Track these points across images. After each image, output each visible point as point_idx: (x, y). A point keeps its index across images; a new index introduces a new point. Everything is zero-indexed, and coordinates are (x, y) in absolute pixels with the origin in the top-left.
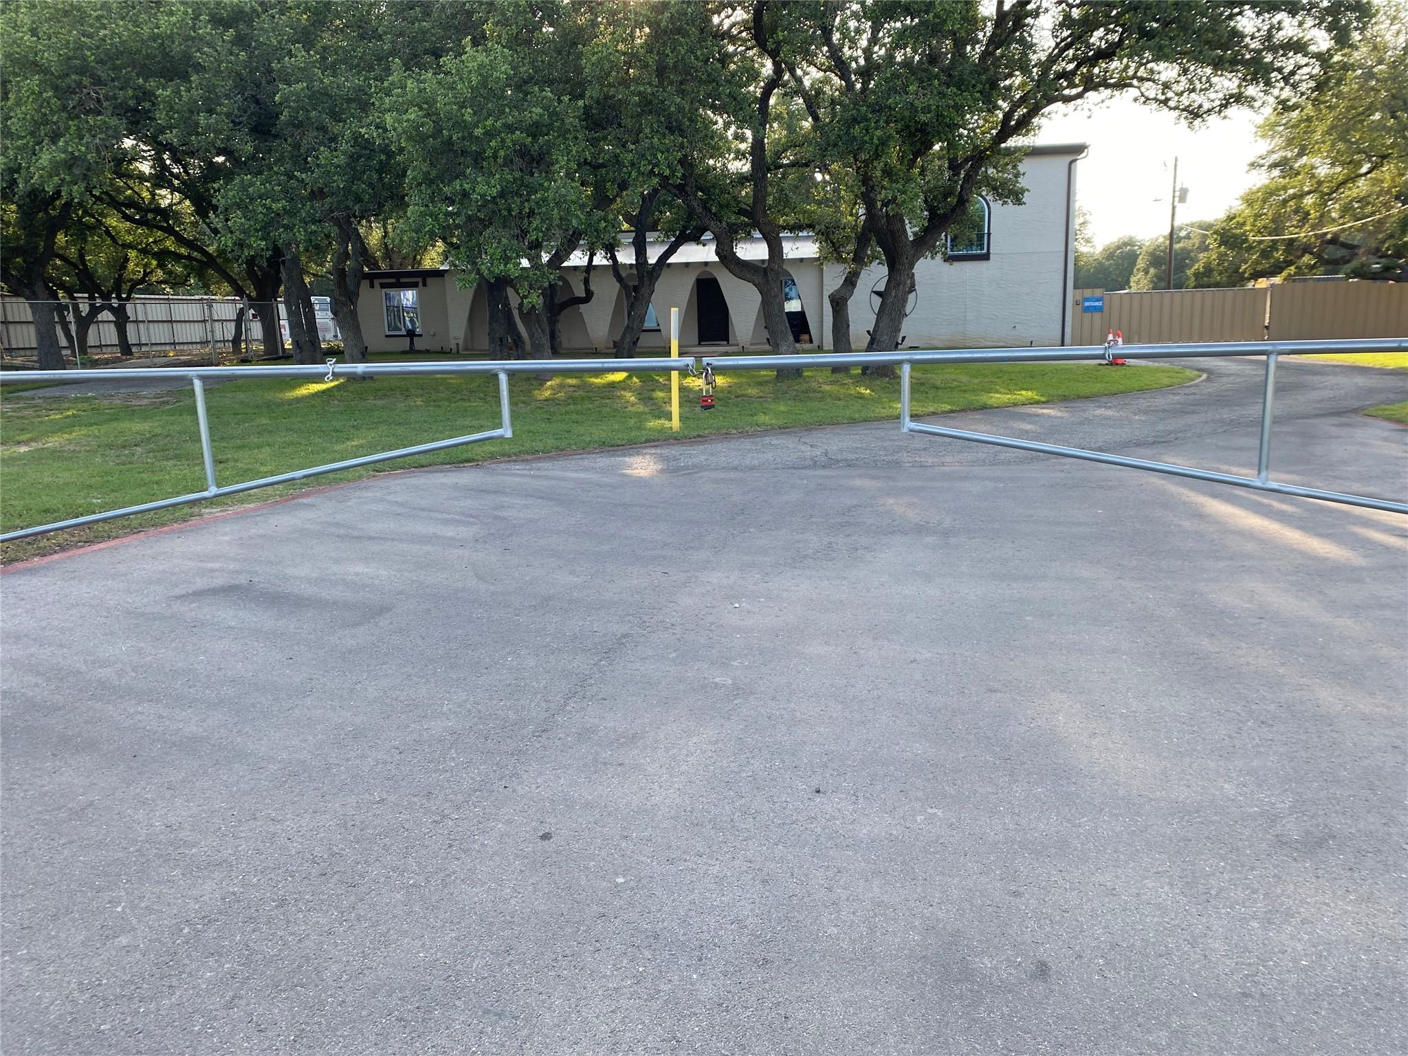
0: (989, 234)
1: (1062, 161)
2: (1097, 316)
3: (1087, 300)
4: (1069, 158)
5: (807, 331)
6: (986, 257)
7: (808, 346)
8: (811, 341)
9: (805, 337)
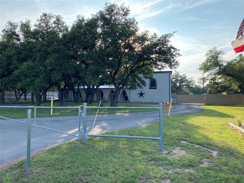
0: (156, 85)
1: (168, 74)
2: (175, 98)
3: (173, 96)
4: (169, 73)
5: (128, 99)
6: (156, 88)
7: (128, 102)
8: (128, 101)
9: (128, 100)
